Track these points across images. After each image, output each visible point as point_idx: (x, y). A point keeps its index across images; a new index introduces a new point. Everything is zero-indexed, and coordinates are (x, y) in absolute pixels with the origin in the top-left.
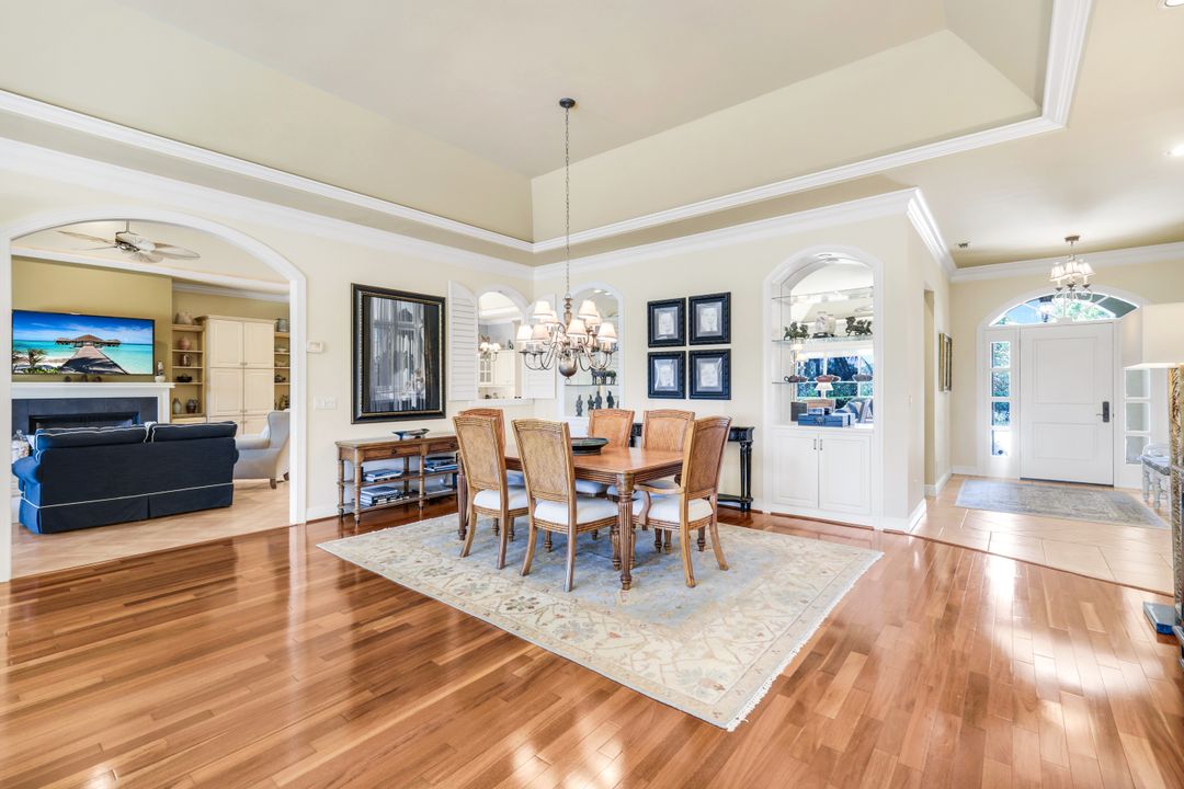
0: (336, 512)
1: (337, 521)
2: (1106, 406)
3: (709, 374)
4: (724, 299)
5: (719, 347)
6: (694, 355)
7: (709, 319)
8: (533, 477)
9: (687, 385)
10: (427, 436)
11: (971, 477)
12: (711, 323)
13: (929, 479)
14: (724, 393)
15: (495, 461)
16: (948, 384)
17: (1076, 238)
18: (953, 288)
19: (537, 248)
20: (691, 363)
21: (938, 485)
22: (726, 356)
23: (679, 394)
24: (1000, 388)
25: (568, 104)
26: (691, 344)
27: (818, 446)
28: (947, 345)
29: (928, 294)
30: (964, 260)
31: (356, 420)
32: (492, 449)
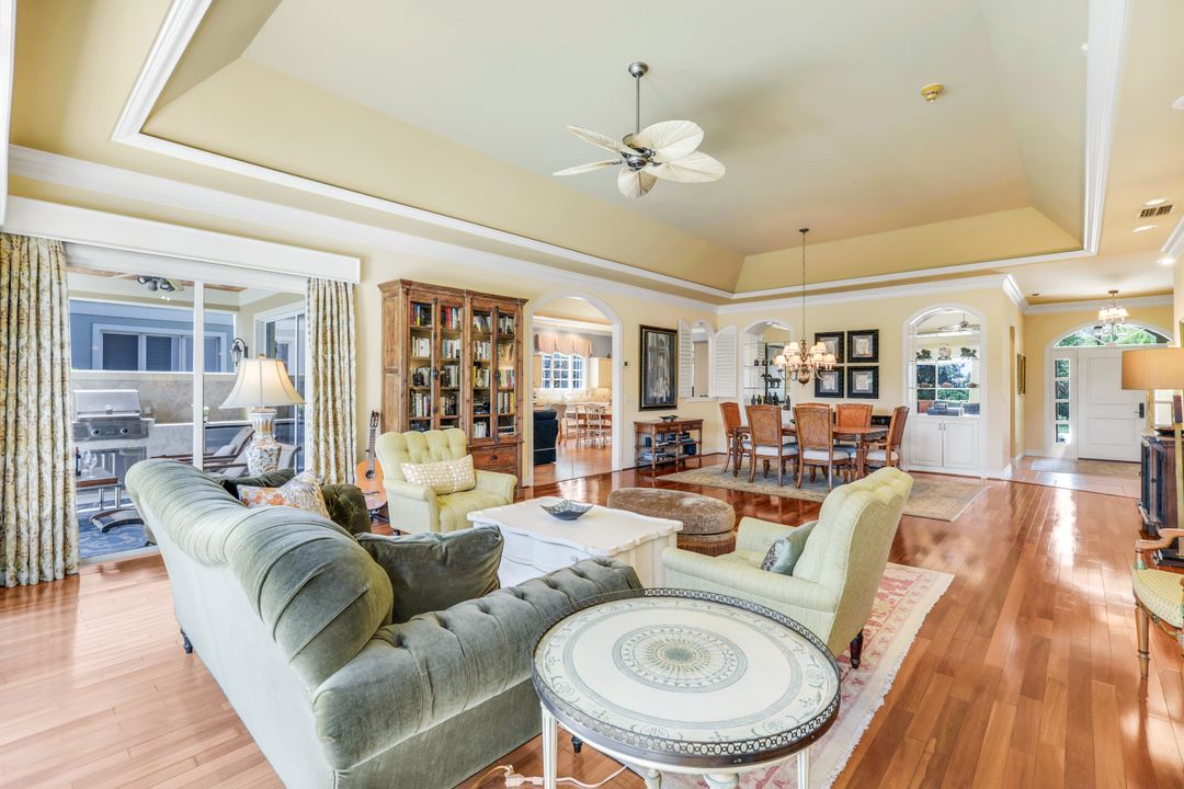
0: (633, 465)
1: (633, 471)
2: (1142, 406)
3: (863, 382)
4: (874, 334)
5: (871, 365)
6: (850, 369)
7: (863, 347)
8: (805, 437)
9: (845, 388)
10: (677, 420)
11: (1039, 458)
12: (864, 348)
13: (1013, 455)
14: (875, 394)
15: (775, 430)
16: (1023, 390)
17: (1116, 292)
18: (1026, 319)
19: (735, 297)
20: (848, 374)
21: (1018, 458)
22: (875, 370)
23: (840, 395)
24: (1062, 391)
25: (804, 231)
26: (848, 362)
27: (942, 427)
28: (1022, 362)
29: (1012, 329)
30: (1034, 301)
31: (642, 409)
32: (774, 422)
